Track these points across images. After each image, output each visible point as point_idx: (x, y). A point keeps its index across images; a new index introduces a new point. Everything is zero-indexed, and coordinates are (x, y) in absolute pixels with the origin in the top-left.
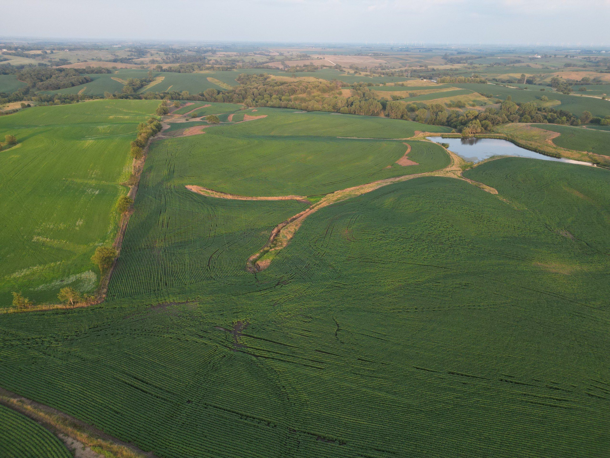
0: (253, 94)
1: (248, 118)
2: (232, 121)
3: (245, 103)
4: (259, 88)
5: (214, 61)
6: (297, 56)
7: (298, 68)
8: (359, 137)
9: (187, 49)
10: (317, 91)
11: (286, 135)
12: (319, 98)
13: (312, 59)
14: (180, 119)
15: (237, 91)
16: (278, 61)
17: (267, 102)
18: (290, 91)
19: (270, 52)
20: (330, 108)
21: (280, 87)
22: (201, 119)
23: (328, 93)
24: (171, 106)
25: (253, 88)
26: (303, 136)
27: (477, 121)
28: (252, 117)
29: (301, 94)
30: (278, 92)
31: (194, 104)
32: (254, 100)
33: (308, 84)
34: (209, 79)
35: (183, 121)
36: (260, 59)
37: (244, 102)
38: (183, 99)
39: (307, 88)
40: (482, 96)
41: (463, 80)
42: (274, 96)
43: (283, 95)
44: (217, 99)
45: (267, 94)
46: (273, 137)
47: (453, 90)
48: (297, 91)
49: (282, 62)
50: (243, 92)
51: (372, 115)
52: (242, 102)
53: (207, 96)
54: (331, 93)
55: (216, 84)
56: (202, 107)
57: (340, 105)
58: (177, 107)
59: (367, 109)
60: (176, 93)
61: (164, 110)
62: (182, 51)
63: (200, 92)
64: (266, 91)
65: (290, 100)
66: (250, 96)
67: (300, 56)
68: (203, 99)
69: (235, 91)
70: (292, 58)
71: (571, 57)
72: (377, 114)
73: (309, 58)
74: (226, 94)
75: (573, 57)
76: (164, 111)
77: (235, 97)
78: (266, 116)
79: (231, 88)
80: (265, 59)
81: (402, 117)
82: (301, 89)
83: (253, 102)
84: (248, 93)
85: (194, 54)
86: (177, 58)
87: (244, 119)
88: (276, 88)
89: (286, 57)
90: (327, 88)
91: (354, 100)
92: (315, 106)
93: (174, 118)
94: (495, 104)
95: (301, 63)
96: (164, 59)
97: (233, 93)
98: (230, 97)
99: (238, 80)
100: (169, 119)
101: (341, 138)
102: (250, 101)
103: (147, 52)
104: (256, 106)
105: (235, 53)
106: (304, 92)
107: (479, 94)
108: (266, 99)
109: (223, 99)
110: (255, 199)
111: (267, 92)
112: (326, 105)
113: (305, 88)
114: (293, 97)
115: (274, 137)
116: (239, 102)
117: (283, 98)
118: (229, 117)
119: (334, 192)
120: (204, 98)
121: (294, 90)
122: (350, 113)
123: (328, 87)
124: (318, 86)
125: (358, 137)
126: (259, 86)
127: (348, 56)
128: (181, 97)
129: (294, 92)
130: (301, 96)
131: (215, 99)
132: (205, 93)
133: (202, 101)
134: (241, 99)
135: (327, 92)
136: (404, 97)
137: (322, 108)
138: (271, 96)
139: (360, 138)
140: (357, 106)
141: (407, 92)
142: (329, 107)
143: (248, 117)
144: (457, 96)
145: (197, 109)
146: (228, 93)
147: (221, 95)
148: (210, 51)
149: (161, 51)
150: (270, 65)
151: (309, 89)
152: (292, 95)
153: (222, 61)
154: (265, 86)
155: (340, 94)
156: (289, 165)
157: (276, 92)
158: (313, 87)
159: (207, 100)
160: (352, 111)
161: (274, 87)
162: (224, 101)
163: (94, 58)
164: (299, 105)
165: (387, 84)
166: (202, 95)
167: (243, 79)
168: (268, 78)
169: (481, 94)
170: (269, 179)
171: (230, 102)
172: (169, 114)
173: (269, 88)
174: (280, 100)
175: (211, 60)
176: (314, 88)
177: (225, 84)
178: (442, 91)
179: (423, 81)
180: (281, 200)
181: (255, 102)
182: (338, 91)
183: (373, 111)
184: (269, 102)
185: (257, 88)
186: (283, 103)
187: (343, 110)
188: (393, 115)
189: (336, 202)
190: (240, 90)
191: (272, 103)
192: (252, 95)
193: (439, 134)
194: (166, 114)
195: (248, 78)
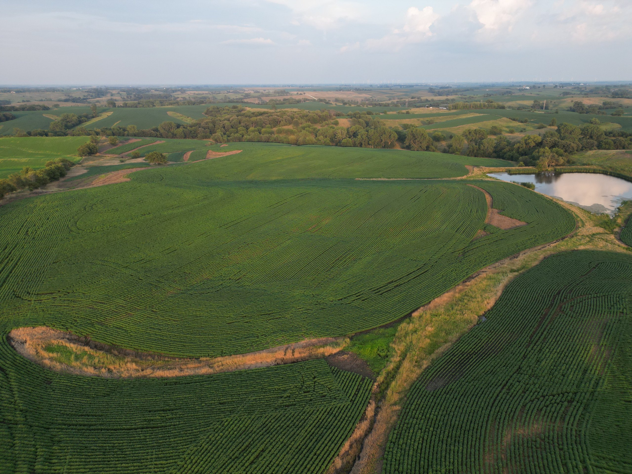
0: (224, 127)
1: (213, 155)
2: (189, 160)
3: (212, 139)
4: (231, 119)
5: (182, 99)
6: (275, 92)
7: (278, 102)
8: (390, 178)
9: (153, 89)
10: (306, 122)
11: (274, 178)
12: (310, 130)
13: (292, 95)
14: (113, 160)
15: (202, 124)
16: (254, 97)
17: (243, 136)
18: (271, 122)
19: (245, 91)
20: (328, 140)
21: (259, 117)
22: (144, 160)
23: (320, 123)
24: (105, 144)
25: (224, 120)
26: (302, 179)
27: (546, 149)
28: (220, 153)
29: (286, 125)
30: (256, 124)
31: (140, 140)
32: (225, 134)
33: (294, 113)
34: (170, 113)
35: (116, 163)
36: (233, 96)
37: (212, 137)
38: (128, 135)
39: (292, 118)
40: (514, 122)
41: (479, 106)
42: (252, 128)
43: (263, 127)
44: (176, 135)
45: (241, 126)
46: (251, 182)
47: (473, 116)
48: (280, 122)
49: (259, 98)
50: (211, 125)
51: (384, 147)
52: (209, 138)
53: (162, 131)
54: (324, 123)
55: (178, 118)
56: (151, 144)
57: (339, 136)
58: (114, 144)
59: (378, 140)
60: (120, 129)
61: (89, 148)
62: (148, 91)
63: (154, 127)
64: (240, 123)
65: (272, 133)
66: (219, 130)
67: (278, 93)
68: (157, 135)
69: (200, 124)
70: (269, 95)
71: (560, 87)
72: (392, 146)
73: (288, 94)
74: (188, 128)
75: (563, 87)
76: (90, 150)
77: (200, 131)
78: (240, 151)
79: (195, 121)
80: (239, 96)
81: (428, 149)
82: (286, 120)
83: (224, 136)
84: (217, 126)
85: (161, 93)
86: (140, 97)
87: (208, 156)
88: (254, 119)
89: (262, 93)
90: (318, 118)
91: (357, 129)
92: (307, 138)
93: (102, 160)
94: (538, 130)
95: (281, 98)
96: (124, 98)
97: (198, 126)
98: (193, 132)
99: (206, 114)
100: (94, 161)
101: (363, 179)
102: (219, 134)
103: (107, 93)
104: (228, 141)
105: (207, 92)
106: (290, 123)
107: (508, 119)
108: (241, 132)
109: (184, 134)
110: (205, 371)
111: (242, 124)
112: (322, 137)
113: (291, 118)
114: (275, 129)
115: (254, 183)
116: (206, 137)
117: (263, 130)
118: (185, 155)
119: (409, 315)
120: (158, 133)
121: (277, 121)
122: (355, 145)
123: (319, 116)
124: (307, 116)
125: (388, 178)
126: (231, 117)
127: (329, 92)
128: (126, 132)
129: (276, 123)
130: (286, 127)
131: (173, 134)
132: (159, 128)
133: (155, 137)
134: (208, 134)
135: (318, 122)
136: (418, 126)
137: (316, 141)
138: (247, 129)
139: (392, 179)
140: (364, 137)
141: (418, 120)
142: (325, 139)
143: (214, 153)
144: (485, 122)
145: (144, 146)
146: (191, 127)
147: (181, 129)
148: (179, 90)
149: (124, 91)
150: (246, 100)
151: (295, 119)
152: (275, 127)
153: (191, 99)
154: (239, 117)
155: (337, 123)
156: (289, 242)
157: (254, 124)
158: (300, 116)
159: (161, 136)
160: (357, 143)
161: (251, 117)
162: (185, 137)
163: (43, 99)
164: (285, 138)
165: (388, 113)
166: (156, 130)
167: (212, 111)
168: (243, 110)
169: (511, 119)
170: (247, 284)
171: (193, 137)
172: (98, 154)
173: (244, 119)
174: (260, 133)
175: (178, 98)
176: (301, 118)
177: (190, 118)
178: (460, 117)
179: (429, 108)
180: (283, 360)
181: (226, 136)
182: (332, 121)
183: (386, 143)
184: (245, 136)
185: (229, 120)
186: (264, 136)
187: (346, 142)
188: (415, 146)
189: (434, 356)
190: (207, 123)
191: (248, 137)
192: (222, 129)
193: (504, 168)
194: (93, 153)
195: (218, 110)
